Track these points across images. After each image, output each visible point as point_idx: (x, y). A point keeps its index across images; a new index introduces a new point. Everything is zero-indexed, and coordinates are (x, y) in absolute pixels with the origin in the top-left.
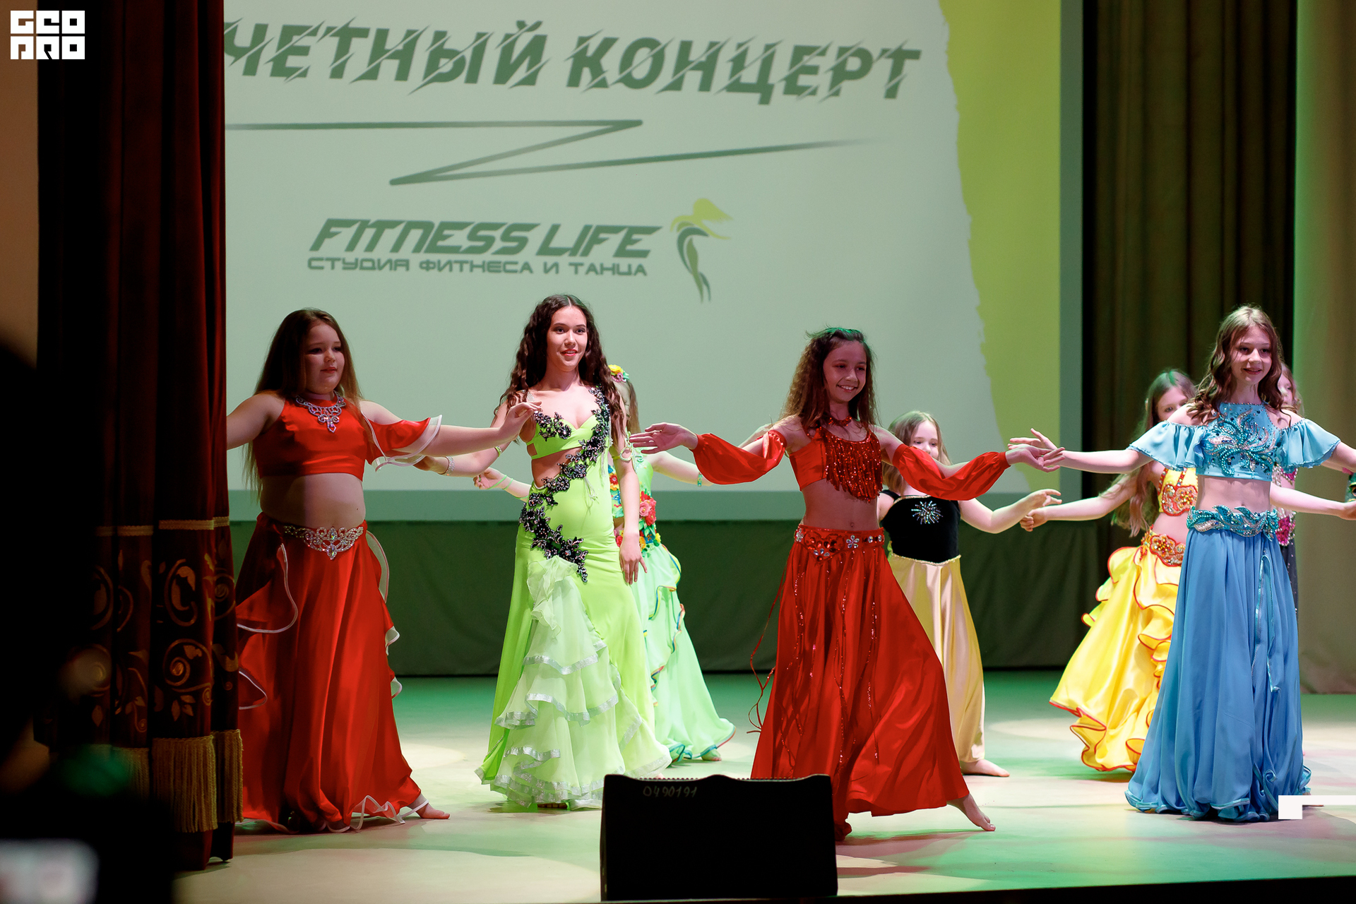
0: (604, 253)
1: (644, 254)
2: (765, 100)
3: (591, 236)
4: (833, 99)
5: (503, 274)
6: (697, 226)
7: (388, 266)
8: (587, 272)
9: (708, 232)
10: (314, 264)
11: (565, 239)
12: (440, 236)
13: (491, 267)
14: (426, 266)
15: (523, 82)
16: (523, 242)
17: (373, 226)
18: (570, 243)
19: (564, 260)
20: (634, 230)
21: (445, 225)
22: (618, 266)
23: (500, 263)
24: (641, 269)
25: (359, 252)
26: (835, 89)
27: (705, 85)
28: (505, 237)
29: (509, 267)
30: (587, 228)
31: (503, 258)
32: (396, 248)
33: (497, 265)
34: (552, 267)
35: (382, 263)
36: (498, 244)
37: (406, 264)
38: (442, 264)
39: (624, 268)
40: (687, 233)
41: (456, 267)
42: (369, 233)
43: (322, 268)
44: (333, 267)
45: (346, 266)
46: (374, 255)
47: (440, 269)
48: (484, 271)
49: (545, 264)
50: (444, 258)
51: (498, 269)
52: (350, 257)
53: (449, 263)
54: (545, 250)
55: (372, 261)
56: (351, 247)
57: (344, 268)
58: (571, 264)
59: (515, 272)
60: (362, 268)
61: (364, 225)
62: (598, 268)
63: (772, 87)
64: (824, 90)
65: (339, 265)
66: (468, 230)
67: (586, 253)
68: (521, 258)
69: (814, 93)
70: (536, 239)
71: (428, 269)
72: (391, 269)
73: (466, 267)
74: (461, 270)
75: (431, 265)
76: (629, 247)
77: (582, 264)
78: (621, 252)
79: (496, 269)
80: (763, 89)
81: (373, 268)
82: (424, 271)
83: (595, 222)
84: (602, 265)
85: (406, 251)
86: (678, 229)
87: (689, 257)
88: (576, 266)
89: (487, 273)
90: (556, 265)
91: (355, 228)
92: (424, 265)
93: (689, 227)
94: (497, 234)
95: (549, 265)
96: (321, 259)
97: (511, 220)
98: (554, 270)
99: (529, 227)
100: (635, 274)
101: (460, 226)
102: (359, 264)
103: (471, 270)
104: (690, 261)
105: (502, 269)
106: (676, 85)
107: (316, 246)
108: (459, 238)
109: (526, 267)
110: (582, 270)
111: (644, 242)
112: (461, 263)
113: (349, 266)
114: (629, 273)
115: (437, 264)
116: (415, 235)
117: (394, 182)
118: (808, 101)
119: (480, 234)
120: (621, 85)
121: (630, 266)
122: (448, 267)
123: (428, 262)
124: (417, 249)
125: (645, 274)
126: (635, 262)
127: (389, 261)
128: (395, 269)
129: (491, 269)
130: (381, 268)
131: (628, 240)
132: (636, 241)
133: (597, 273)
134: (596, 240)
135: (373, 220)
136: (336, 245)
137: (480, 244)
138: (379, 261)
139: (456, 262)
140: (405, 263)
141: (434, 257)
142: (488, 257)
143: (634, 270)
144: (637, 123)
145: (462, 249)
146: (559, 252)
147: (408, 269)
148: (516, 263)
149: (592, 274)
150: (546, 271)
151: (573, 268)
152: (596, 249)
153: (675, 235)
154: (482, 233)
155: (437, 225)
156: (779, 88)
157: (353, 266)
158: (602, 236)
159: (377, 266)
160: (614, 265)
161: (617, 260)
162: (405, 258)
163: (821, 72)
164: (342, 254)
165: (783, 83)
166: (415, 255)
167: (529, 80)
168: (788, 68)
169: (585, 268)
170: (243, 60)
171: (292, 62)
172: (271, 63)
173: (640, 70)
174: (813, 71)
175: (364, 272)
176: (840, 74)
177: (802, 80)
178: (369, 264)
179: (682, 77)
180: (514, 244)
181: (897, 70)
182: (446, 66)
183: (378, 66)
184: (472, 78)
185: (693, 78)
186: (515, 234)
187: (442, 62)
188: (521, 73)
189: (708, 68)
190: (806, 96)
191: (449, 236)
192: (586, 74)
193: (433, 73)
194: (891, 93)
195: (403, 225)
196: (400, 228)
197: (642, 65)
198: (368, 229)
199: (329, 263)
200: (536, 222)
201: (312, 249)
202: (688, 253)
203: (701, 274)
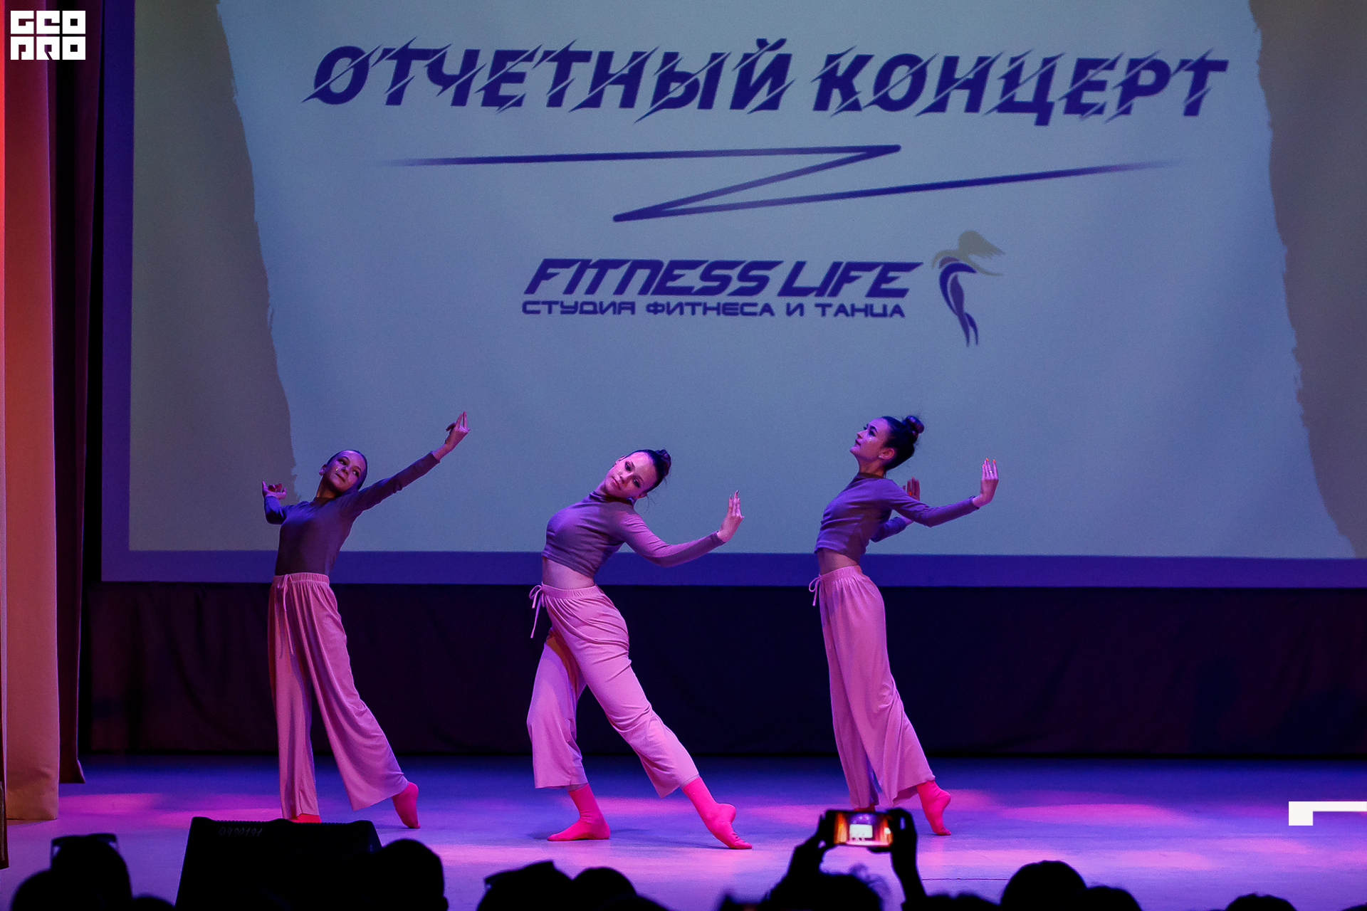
0: (855, 293)
1: (901, 293)
2: (1043, 120)
3: (841, 275)
4: (1123, 117)
5: (740, 316)
6: (963, 261)
7: (611, 309)
8: (836, 314)
9: (975, 269)
10: (530, 307)
11: (811, 278)
12: (669, 276)
13: (727, 310)
14: (654, 309)
15: (766, 106)
16: (763, 281)
17: (594, 266)
18: (817, 282)
19: (810, 301)
20: (889, 269)
21: (674, 264)
22: (872, 306)
23: (737, 304)
24: (898, 310)
25: (580, 295)
26: (1128, 104)
27: (973, 105)
28: (743, 277)
29: (747, 309)
30: (836, 266)
31: (740, 300)
32: (621, 289)
33: (736, 307)
34: (795, 310)
35: (605, 306)
36: (735, 284)
37: (631, 307)
38: (672, 306)
39: (878, 309)
40: (951, 269)
41: (688, 309)
42: (590, 274)
43: (538, 312)
44: (550, 311)
45: (565, 310)
46: (596, 298)
47: (670, 312)
48: (719, 314)
49: (788, 305)
50: (673, 300)
51: (735, 311)
52: (569, 300)
53: (680, 305)
54: (788, 290)
55: (595, 306)
56: (570, 289)
57: (563, 313)
58: (817, 305)
59: (754, 314)
60: (582, 312)
61: (585, 264)
62: (849, 309)
63: (1051, 105)
64: (1111, 108)
65: (557, 308)
66: (704, 266)
67: (834, 293)
68: (761, 299)
69: (1100, 111)
70: (777, 278)
71: (655, 312)
72: (614, 313)
73: (699, 310)
74: (693, 312)
75: (660, 308)
76: (884, 286)
77: (830, 305)
78: (875, 291)
79: (731, 311)
80: (1041, 109)
81: (594, 312)
82: (652, 313)
83: (845, 259)
84: (853, 306)
85: (631, 293)
86: (941, 266)
87: (954, 296)
88: (824, 307)
89: (722, 316)
90: (801, 306)
91: (575, 267)
92: (652, 308)
93: (954, 262)
94: (734, 273)
95: (792, 307)
96: (537, 303)
97: (748, 257)
98: (798, 312)
99: (770, 265)
100: (891, 315)
101: (692, 265)
102: (579, 309)
103: (705, 313)
104: (954, 299)
105: (739, 311)
106: (939, 106)
107: (532, 289)
108: (691, 278)
109: (767, 309)
110: (830, 311)
111: (902, 280)
112: (694, 305)
113: (568, 310)
114: (884, 314)
115: (666, 310)
116: (642, 275)
117: (618, 218)
118: (1093, 120)
119: (715, 274)
120: (876, 107)
121: (885, 307)
122: (678, 310)
123: (656, 305)
124: (644, 291)
125: (902, 315)
126: (891, 302)
127: (613, 304)
128: (619, 313)
129: (727, 311)
130: (603, 312)
131: (883, 278)
132: (893, 279)
133: (847, 315)
134: (846, 279)
135: (595, 260)
136: (553, 288)
137: (716, 284)
138: (601, 304)
139: (688, 304)
140: (629, 306)
141: (662, 299)
142: (723, 298)
143: (889, 310)
144: (896, 149)
145: (695, 290)
146: (805, 292)
147: (633, 313)
148: (755, 305)
149: (841, 315)
150: (789, 313)
151: (820, 309)
152: (846, 287)
153: (937, 272)
154: (717, 272)
155: (666, 264)
156: (1059, 107)
157: (573, 310)
158: (853, 274)
159: (599, 309)
160: (866, 306)
161: (871, 301)
162: (631, 301)
163: (1109, 86)
164: (560, 297)
165: (1064, 101)
166: (641, 296)
167: (772, 104)
168: (1069, 84)
169: (834, 309)
170: (452, 89)
171: (506, 89)
172: (483, 92)
173: (898, 91)
174: (1100, 86)
175: (584, 316)
176: (1131, 90)
177: (1088, 97)
178: (590, 308)
179: (947, 97)
180: (753, 284)
181: (1198, 84)
182: (677, 90)
183: (601, 92)
184: (707, 103)
185: (959, 98)
186: (754, 273)
187: (674, 85)
188: (762, 96)
189: (976, 86)
190: (1091, 115)
191: (679, 276)
192: (836, 96)
193: (662, 99)
194: (1192, 109)
195: (629, 264)
196: (624, 268)
197: (899, 85)
198: (589, 270)
199: (546, 306)
200: (776, 260)
201: (526, 292)
202: (952, 291)
203: (968, 315)
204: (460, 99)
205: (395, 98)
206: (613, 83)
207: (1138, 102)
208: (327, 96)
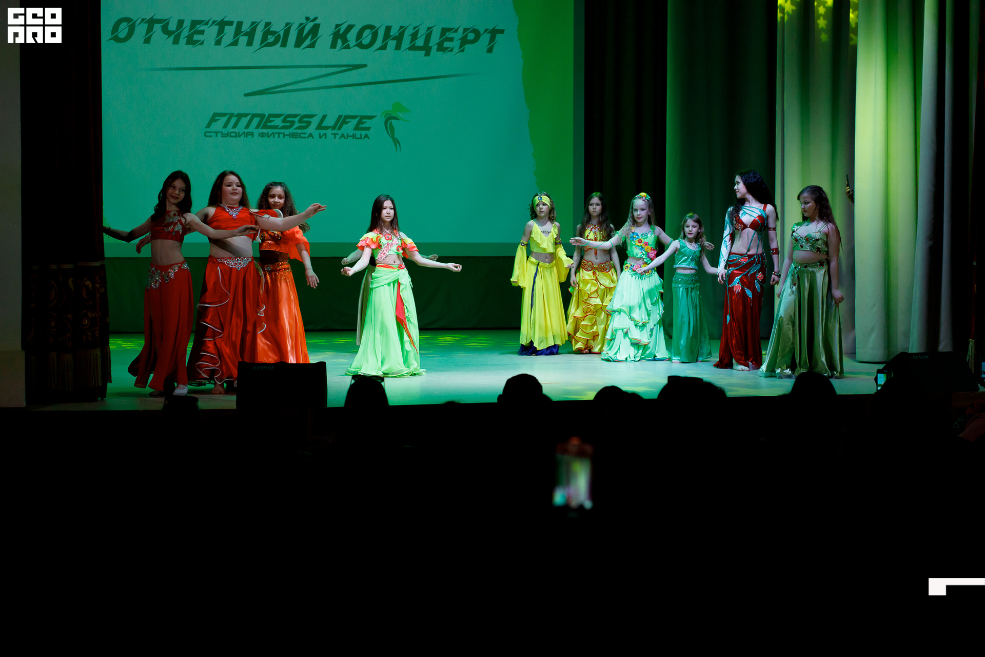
0: (348, 128)
1: (368, 129)
2: (427, 54)
3: (342, 120)
4: (461, 53)
5: (299, 138)
6: (394, 115)
8: (340, 138)
9: (399, 118)
10: (207, 134)
11: (329, 122)
12: (268, 121)
13: (293, 136)
15: (309, 46)
16: (309, 123)
17: (235, 116)
18: (332, 124)
19: (329, 132)
20: (363, 118)
21: (271, 116)
22: (355, 134)
23: (298, 133)
24: (366, 136)
25: (229, 128)
26: (463, 48)
27: (398, 47)
28: (300, 121)
29: (302, 135)
30: (340, 117)
31: (299, 131)
32: (247, 127)
35: (240, 134)
36: (297, 125)
37: (252, 134)
38: (270, 134)
40: (389, 119)
41: (276, 135)
42: (234, 120)
43: (211, 136)
44: (216, 136)
46: (236, 130)
47: (269, 137)
48: (290, 137)
49: (320, 134)
50: (270, 131)
51: (297, 136)
52: (225, 131)
53: (273, 133)
54: (320, 127)
55: (236, 134)
56: (225, 126)
57: (222, 137)
58: (332, 134)
59: (305, 138)
60: (231, 136)
61: (232, 115)
62: (346, 136)
63: (431, 47)
64: (457, 49)
65: (219, 135)
66: (282, 117)
67: (340, 129)
68: (308, 131)
69: (452, 50)
70: (315, 122)
71: (262, 136)
72: (245, 137)
73: (281, 135)
74: (279, 137)
75: (265, 135)
76: (361, 126)
77: (338, 134)
78: (357, 128)
79: (295, 136)
80: (427, 49)
81: (236, 136)
82: (261, 138)
83: (345, 113)
84: (347, 134)
85: (252, 128)
86: (385, 117)
87: (390, 130)
89: (291, 139)
90: (325, 134)
91: (228, 116)
92: (261, 135)
93: (390, 116)
94: (296, 120)
95: (321, 135)
96: (211, 132)
97: (302, 112)
98: (324, 136)
99: (312, 116)
100: (364, 138)
101: (278, 116)
102: (229, 135)
103: (284, 137)
104: (391, 132)
105: (299, 136)
106: (384, 47)
107: (208, 126)
108: (278, 122)
109: (311, 135)
110: (338, 137)
111: (368, 123)
112: (279, 134)
113: (224, 135)
114: (361, 138)
115: (267, 135)
116: (256, 120)
117: (246, 95)
118: (449, 54)
119: (288, 120)
120: (356, 47)
121: (361, 135)
122: (272, 136)
123: (263, 133)
124: (257, 127)
125: (368, 138)
126: (364, 133)
127: (244, 133)
128: (247, 137)
130: (240, 136)
131: (360, 122)
132: (366, 122)
133: (345, 138)
134: (344, 122)
135: (236, 113)
136: (218, 126)
137: (289, 124)
138: (239, 133)
139: (276, 133)
141: (265, 131)
142: (292, 130)
143: (363, 137)
145: (279, 127)
146: (327, 128)
147: (253, 137)
148: (306, 134)
149: (342, 138)
150: (320, 137)
151: (334, 135)
152: (344, 125)
154: (289, 119)
155: (267, 115)
156: (434, 48)
157: (227, 135)
158: (347, 120)
159: (238, 135)
160: (353, 134)
161: (355, 132)
162: (251, 131)
163: (455, 40)
164: (221, 129)
165: (436, 46)
166: (257, 130)
167: (312, 45)
168: (438, 39)
169: (340, 135)
170: (172, 37)
171: (196, 37)
172: (186, 38)
173: (366, 41)
174: (452, 39)
175: (231, 138)
176: (464, 41)
177: (447, 44)
178: (232, 134)
179: (387, 43)
180: (305, 124)
181: (492, 39)
182: (271, 39)
183: (238, 39)
184: (284, 45)
185: (392, 44)
186: (305, 119)
187: (269, 37)
188: (308, 42)
189: (399, 39)
190: (449, 51)
191: (273, 121)
192: (340, 42)
193: (265, 43)
194: (490, 50)
195: (250, 115)
196: (249, 117)
197: (367, 38)
198: (233, 118)
199: (215, 134)
200: (315, 114)
201: (206, 128)
202: (389, 127)
203: (396, 138)
204: (176, 41)
205: (147, 41)
206: (242, 35)
208: (117, 39)
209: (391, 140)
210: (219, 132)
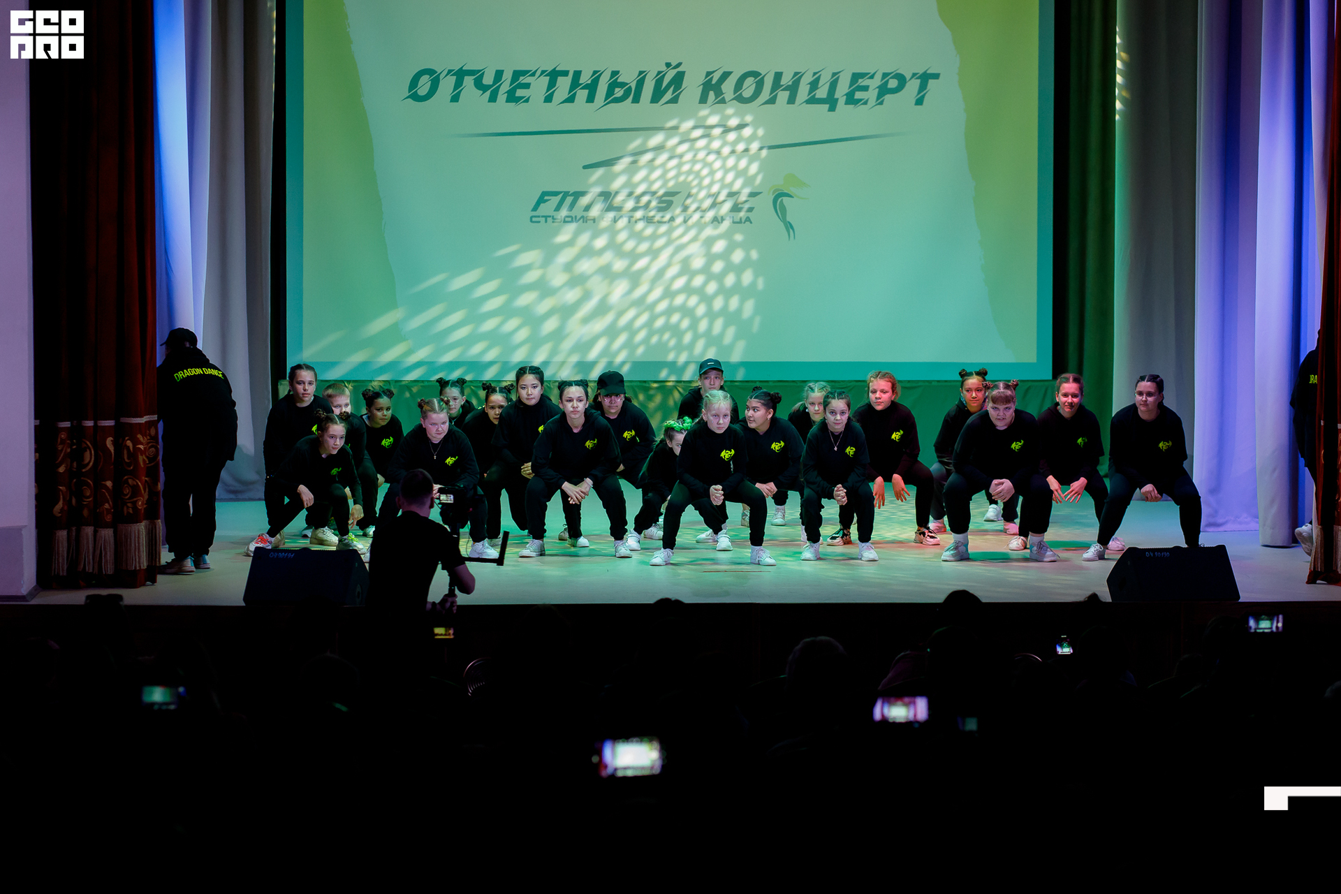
0: (724, 210)
1: (751, 210)
2: (832, 108)
3: (715, 199)
4: (879, 107)
5: (657, 224)
6: (785, 191)
7: (581, 220)
9: (793, 195)
10: (534, 219)
15: (670, 102)
16: (671, 204)
17: (571, 195)
19: (697, 214)
21: (619, 194)
22: (733, 217)
23: (654, 217)
24: (749, 220)
25: (564, 211)
26: (882, 99)
27: (791, 100)
28: (659, 201)
29: (660, 220)
32: (587, 209)
34: (689, 220)
35: (578, 218)
36: (654, 206)
38: (617, 219)
39: (737, 220)
40: (779, 196)
41: (627, 221)
42: (570, 200)
43: (539, 222)
44: (546, 222)
47: (616, 222)
48: (644, 222)
49: (686, 218)
50: (619, 215)
51: (653, 220)
52: (558, 216)
53: (622, 218)
55: (572, 218)
56: (558, 208)
57: (553, 222)
58: (702, 218)
59: (666, 223)
60: (565, 222)
61: (566, 194)
62: (721, 220)
63: (837, 99)
64: (872, 101)
65: (550, 220)
66: (635, 197)
67: (711, 210)
68: (669, 214)
69: (866, 103)
70: (678, 201)
72: (584, 222)
76: (741, 206)
78: (735, 209)
79: (651, 221)
80: (831, 102)
81: (572, 221)
84: (723, 218)
85: (594, 211)
86: (774, 193)
90: (691, 218)
91: (561, 195)
93: (780, 192)
94: (654, 199)
96: (539, 217)
97: (663, 190)
99: (674, 194)
100: (744, 223)
101: (628, 194)
103: (637, 223)
104: (781, 213)
105: (657, 221)
106: (772, 101)
107: (535, 209)
108: (628, 202)
109: (673, 219)
110: (710, 221)
111: (751, 203)
112: (630, 218)
113: (557, 221)
114: (740, 222)
115: (614, 220)
116: (599, 200)
117: (585, 167)
118: (862, 108)
119: (643, 200)
120: (734, 101)
121: (742, 218)
124: (600, 209)
125: (751, 223)
126: (745, 215)
127: (583, 217)
128: (586, 222)
130: (577, 222)
131: (739, 201)
132: (745, 202)
133: (719, 223)
134: (718, 202)
135: (572, 192)
136: (547, 208)
137: (643, 205)
138: (576, 217)
139: (627, 217)
140: (593, 219)
141: (612, 215)
142: (647, 214)
143: (743, 221)
144: (747, 126)
145: (630, 209)
148: (665, 217)
149: (716, 223)
154: (643, 198)
155: (613, 193)
156: (842, 101)
158: (722, 199)
159: (574, 220)
160: (730, 217)
161: (732, 214)
162: (592, 216)
163: (870, 89)
164: (551, 213)
165: (845, 97)
166: (600, 213)
167: (674, 100)
168: (848, 87)
170: (488, 93)
171: (519, 93)
172: (506, 94)
173: (748, 92)
174: (866, 88)
175: (566, 225)
176: (883, 91)
177: (858, 95)
178: (570, 219)
179: (777, 94)
180: (665, 205)
181: (923, 87)
182: (619, 92)
183: (575, 93)
184: (636, 100)
185: (783, 96)
186: (665, 198)
187: (617, 90)
188: (668, 96)
189: (793, 89)
190: (862, 104)
191: (622, 201)
192: (712, 95)
193: (610, 98)
194: (919, 102)
196: (590, 196)
197: (749, 87)
198: (568, 198)
199: (544, 219)
200: (678, 191)
201: (532, 211)
202: (780, 209)
203: (789, 222)
204: (493, 99)
205: (455, 99)
206: (580, 89)
207: (888, 97)
208: (415, 97)
209: (782, 224)
210: (550, 217)
